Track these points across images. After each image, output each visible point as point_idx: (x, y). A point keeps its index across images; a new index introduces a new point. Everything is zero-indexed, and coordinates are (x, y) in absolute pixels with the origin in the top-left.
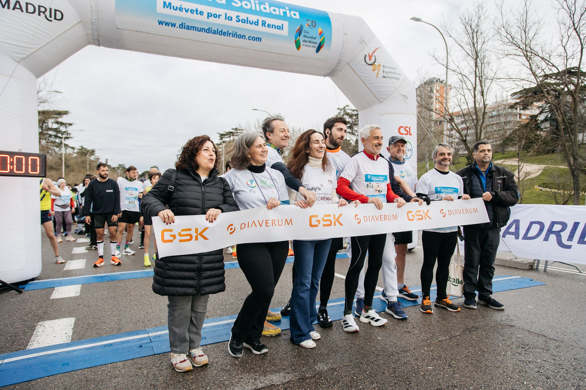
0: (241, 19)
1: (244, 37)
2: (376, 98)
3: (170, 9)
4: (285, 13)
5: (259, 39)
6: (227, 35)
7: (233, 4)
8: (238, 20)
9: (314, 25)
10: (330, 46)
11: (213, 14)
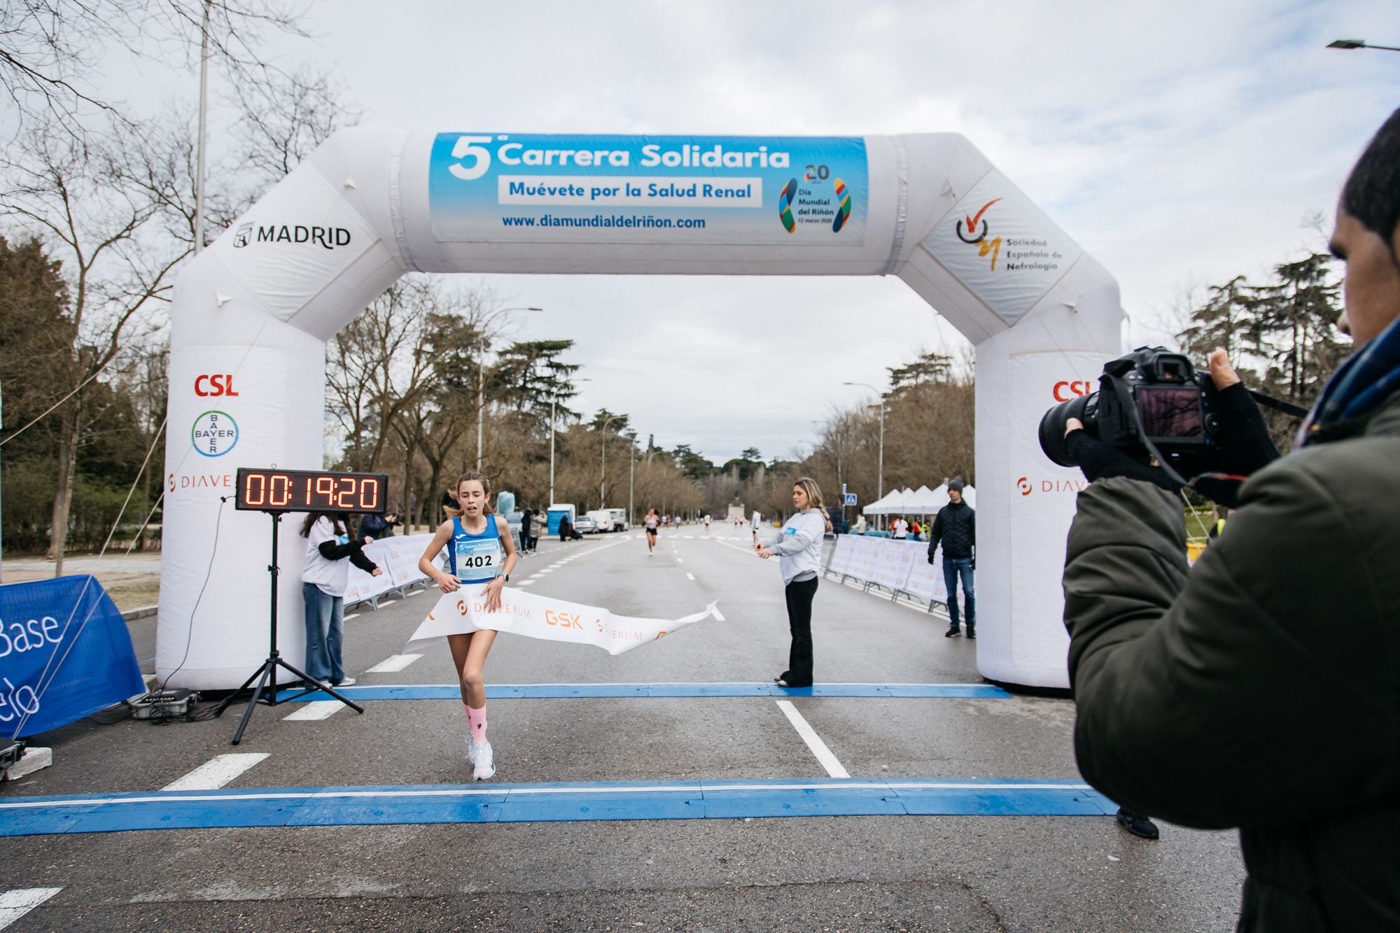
0: (658, 189)
1: (668, 223)
2: (998, 316)
3: (523, 193)
4: (756, 161)
5: (701, 223)
6: (632, 224)
7: (644, 162)
8: (652, 193)
9: (823, 173)
10: (865, 214)
11: (602, 190)
